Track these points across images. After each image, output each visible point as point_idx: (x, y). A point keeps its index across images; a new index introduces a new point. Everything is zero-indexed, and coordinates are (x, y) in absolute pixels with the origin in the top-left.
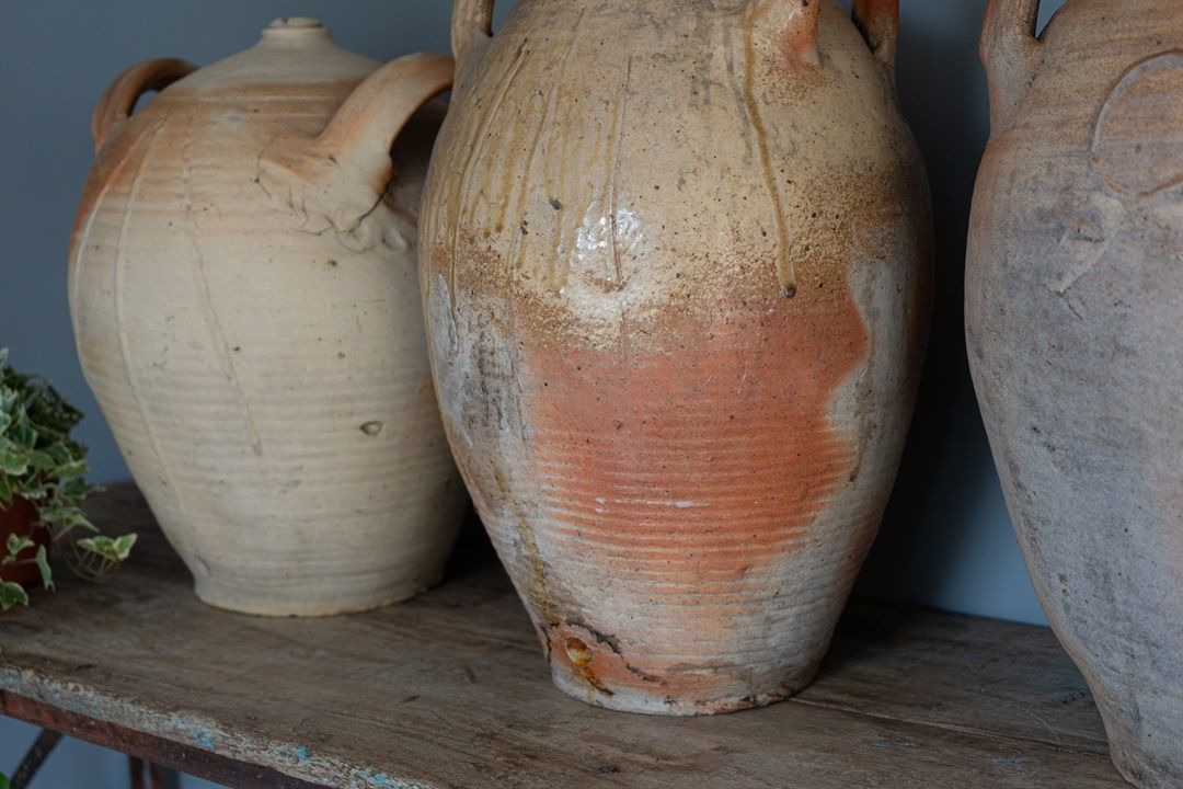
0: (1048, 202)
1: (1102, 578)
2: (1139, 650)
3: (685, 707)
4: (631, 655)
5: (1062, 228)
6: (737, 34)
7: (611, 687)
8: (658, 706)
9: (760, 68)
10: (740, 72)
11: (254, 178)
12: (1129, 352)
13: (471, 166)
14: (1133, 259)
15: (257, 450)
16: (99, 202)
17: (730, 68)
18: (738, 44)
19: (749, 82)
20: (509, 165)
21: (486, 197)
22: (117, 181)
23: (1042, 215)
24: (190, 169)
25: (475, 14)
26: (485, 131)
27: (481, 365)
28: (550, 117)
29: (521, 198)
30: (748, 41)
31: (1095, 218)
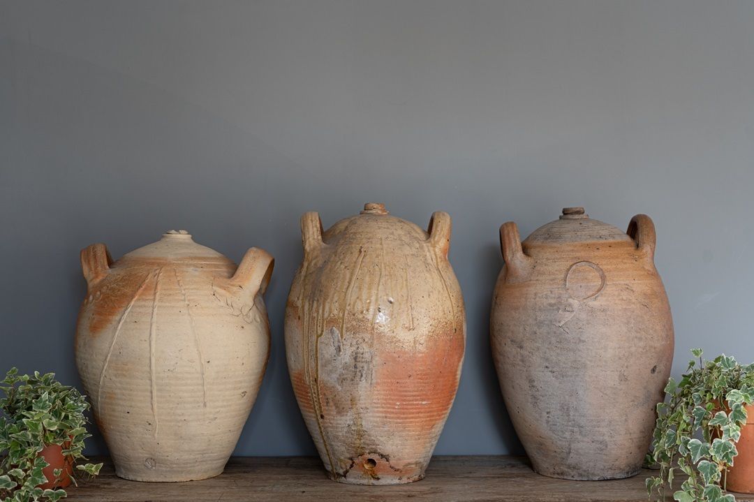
0: (553, 301)
1: (565, 409)
2: (576, 429)
3: (405, 480)
4: (392, 462)
5: (559, 308)
6: (431, 249)
7: (379, 476)
8: (396, 481)
9: (439, 260)
10: (435, 261)
11: (213, 293)
12: (584, 341)
13: (350, 289)
14: (583, 316)
15: (205, 405)
16: (132, 303)
17: (432, 259)
18: (432, 252)
19: (438, 265)
20: (370, 289)
21: (361, 300)
22: (142, 294)
23: (551, 305)
24: (184, 290)
25: (318, 236)
26: (354, 278)
27: (355, 359)
28: (383, 273)
29: (377, 300)
30: (434, 251)
31: (570, 305)
